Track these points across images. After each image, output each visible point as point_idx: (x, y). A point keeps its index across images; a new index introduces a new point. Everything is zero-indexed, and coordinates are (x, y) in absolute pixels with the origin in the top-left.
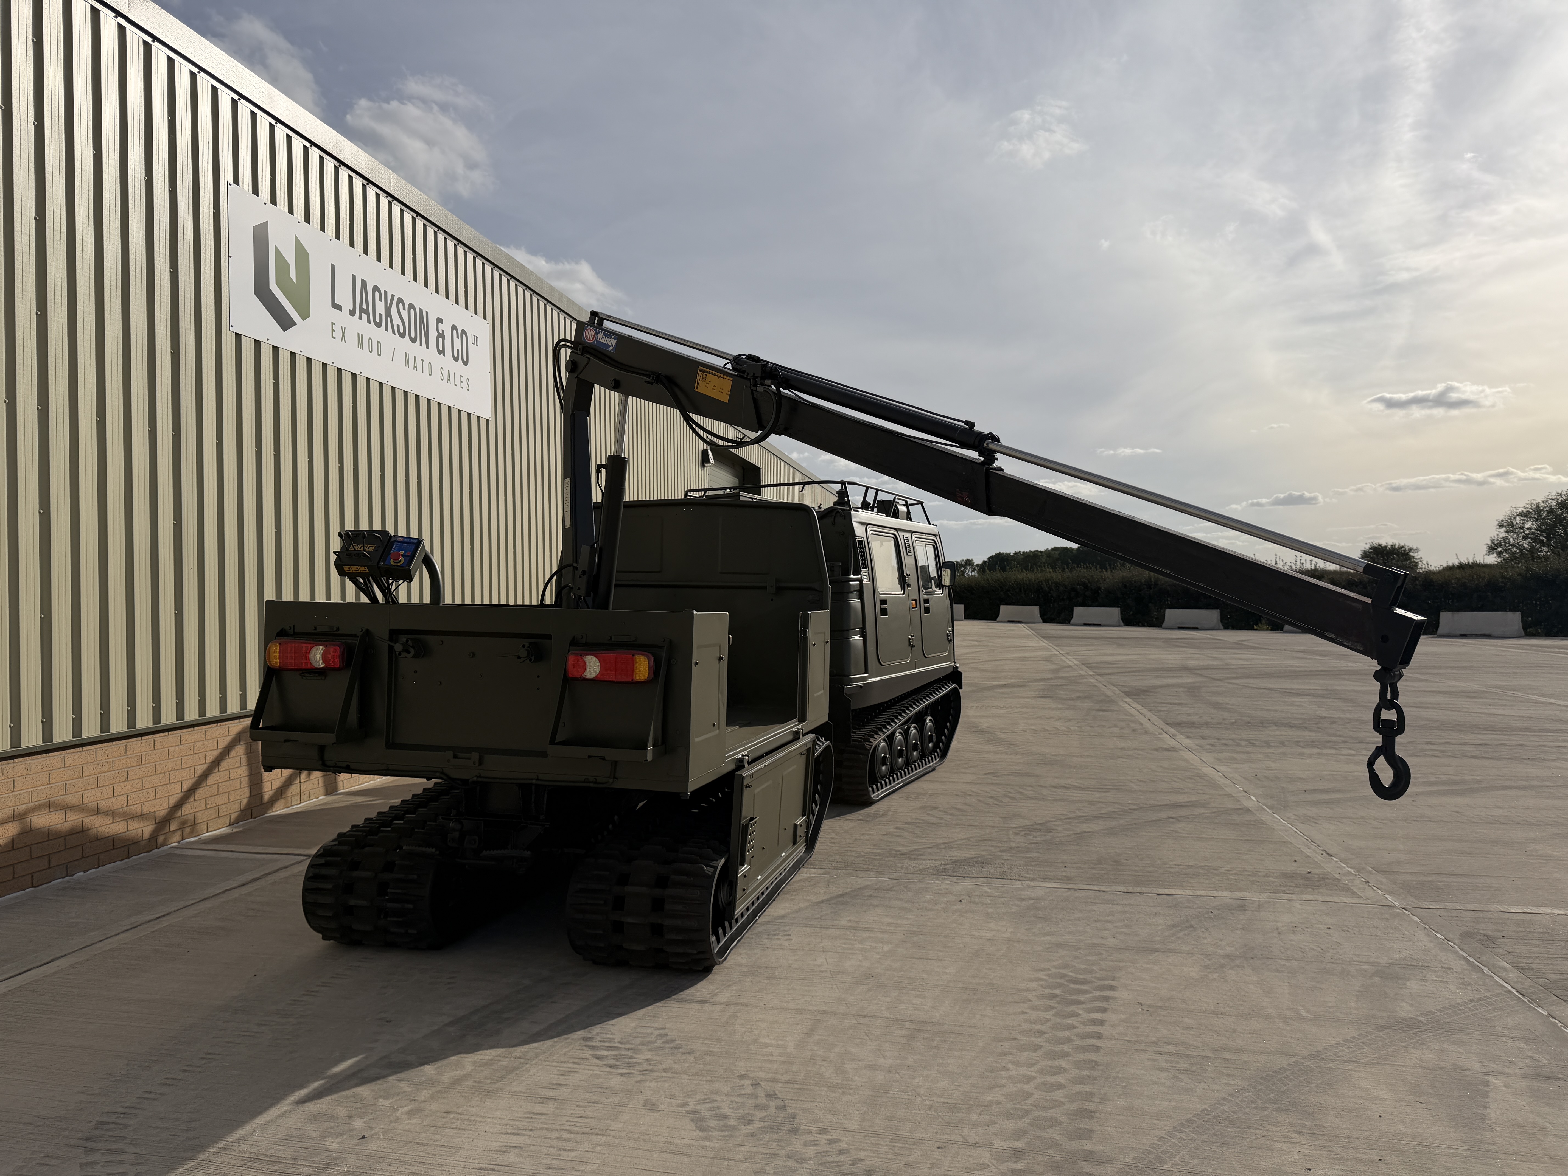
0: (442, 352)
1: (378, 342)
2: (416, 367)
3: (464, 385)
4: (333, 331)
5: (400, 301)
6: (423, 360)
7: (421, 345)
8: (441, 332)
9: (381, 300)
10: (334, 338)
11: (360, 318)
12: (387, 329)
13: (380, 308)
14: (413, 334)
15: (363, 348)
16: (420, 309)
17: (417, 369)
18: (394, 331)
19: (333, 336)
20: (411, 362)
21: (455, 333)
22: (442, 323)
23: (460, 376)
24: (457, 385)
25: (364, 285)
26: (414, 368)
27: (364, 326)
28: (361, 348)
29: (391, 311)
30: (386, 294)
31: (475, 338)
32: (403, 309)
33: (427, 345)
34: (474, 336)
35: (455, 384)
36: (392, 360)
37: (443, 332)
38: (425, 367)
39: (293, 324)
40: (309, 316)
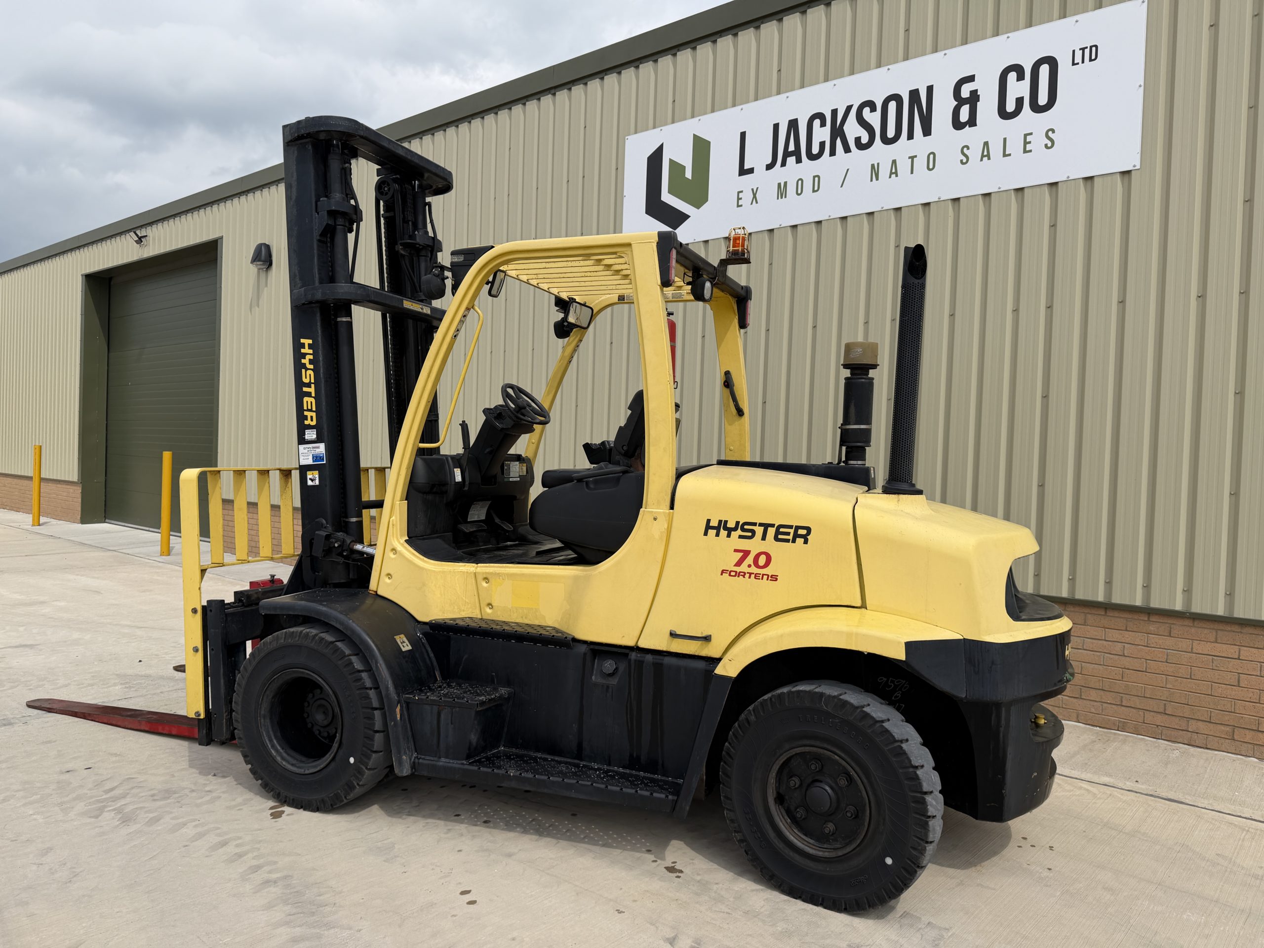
0: (972, 122)
1: (814, 177)
2: (896, 172)
3: (1038, 142)
4: (739, 199)
5: (861, 107)
7: (910, 136)
8: (968, 96)
9: (823, 124)
10: (741, 206)
11: (784, 164)
12: (833, 153)
13: (822, 134)
14: (891, 133)
15: (785, 197)
16: (911, 92)
17: (897, 176)
18: (847, 149)
19: (740, 204)
20: (884, 171)
21: (1012, 76)
22: (974, 81)
23: (1026, 136)
24: (1009, 155)
25: (793, 124)
26: (890, 177)
27: (792, 171)
28: (782, 198)
29: (844, 128)
30: (834, 112)
31: (1087, 51)
32: (871, 112)
33: (927, 131)
34: (1083, 49)
35: (1005, 155)
36: (842, 186)
37: (974, 93)
38: (920, 162)
39: (687, 217)
40: (707, 201)
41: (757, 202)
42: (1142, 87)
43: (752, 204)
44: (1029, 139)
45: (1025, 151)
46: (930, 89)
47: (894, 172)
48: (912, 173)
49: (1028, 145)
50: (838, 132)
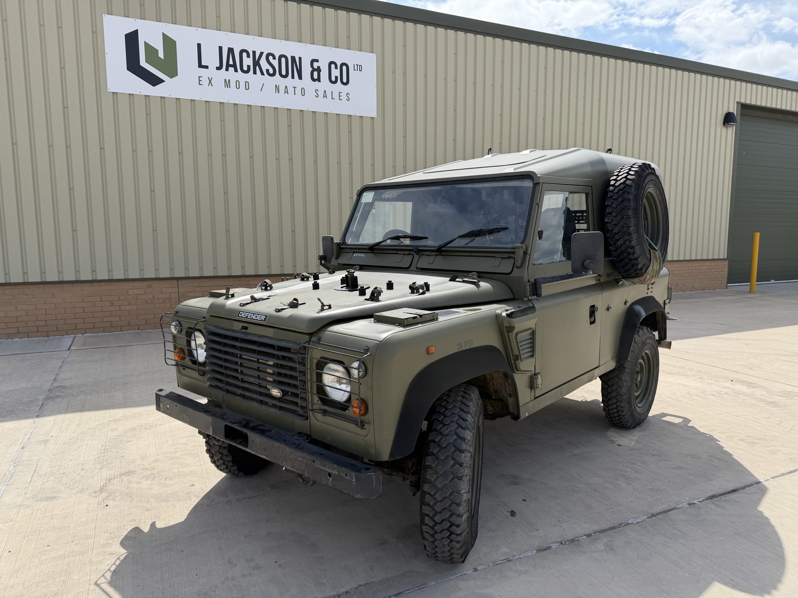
0: (319, 80)
1: (246, 82)
2: (287, 92)
3: (344, 97)
4: (200, 81)
5: (268, 55)
6: (295, 88)
7: (293, 77)
8: (316, 68)
9: (248, 56)
10: (202, 85)
11: (227, 70)
12: (255, 73)
13: (248, 62)
14: (284, 73)
15: (230, 87)
16: (292, 57)
17: (288, 94)
18: (262, 74)
19: (201, 83)
20: (282, 89)
21: (333, 66)
22: (318, 62)
23: (340, 93)
24: (334, 99)
25: (231, 50)
26: (285, 93)
27: (232, 74)
28: (228, 87)
29: (260, 62)
30: (254, 53)
31: (358, 66)
32: (273, 59)
33: (300, 78)
34: (357, 65)
35: (332, 98)
36: (261, 91)
37: (319, 67)
38: (298, 91)
39: (163, 81)
40: (177, 75)
41: (212, 85)
42: (376, 88)
43: (209, 85)
45: (339, 99)
46: (300, 59)
47: (286, 92)
48: (295, 94)
49: (340, 97)
50: (256, 63)
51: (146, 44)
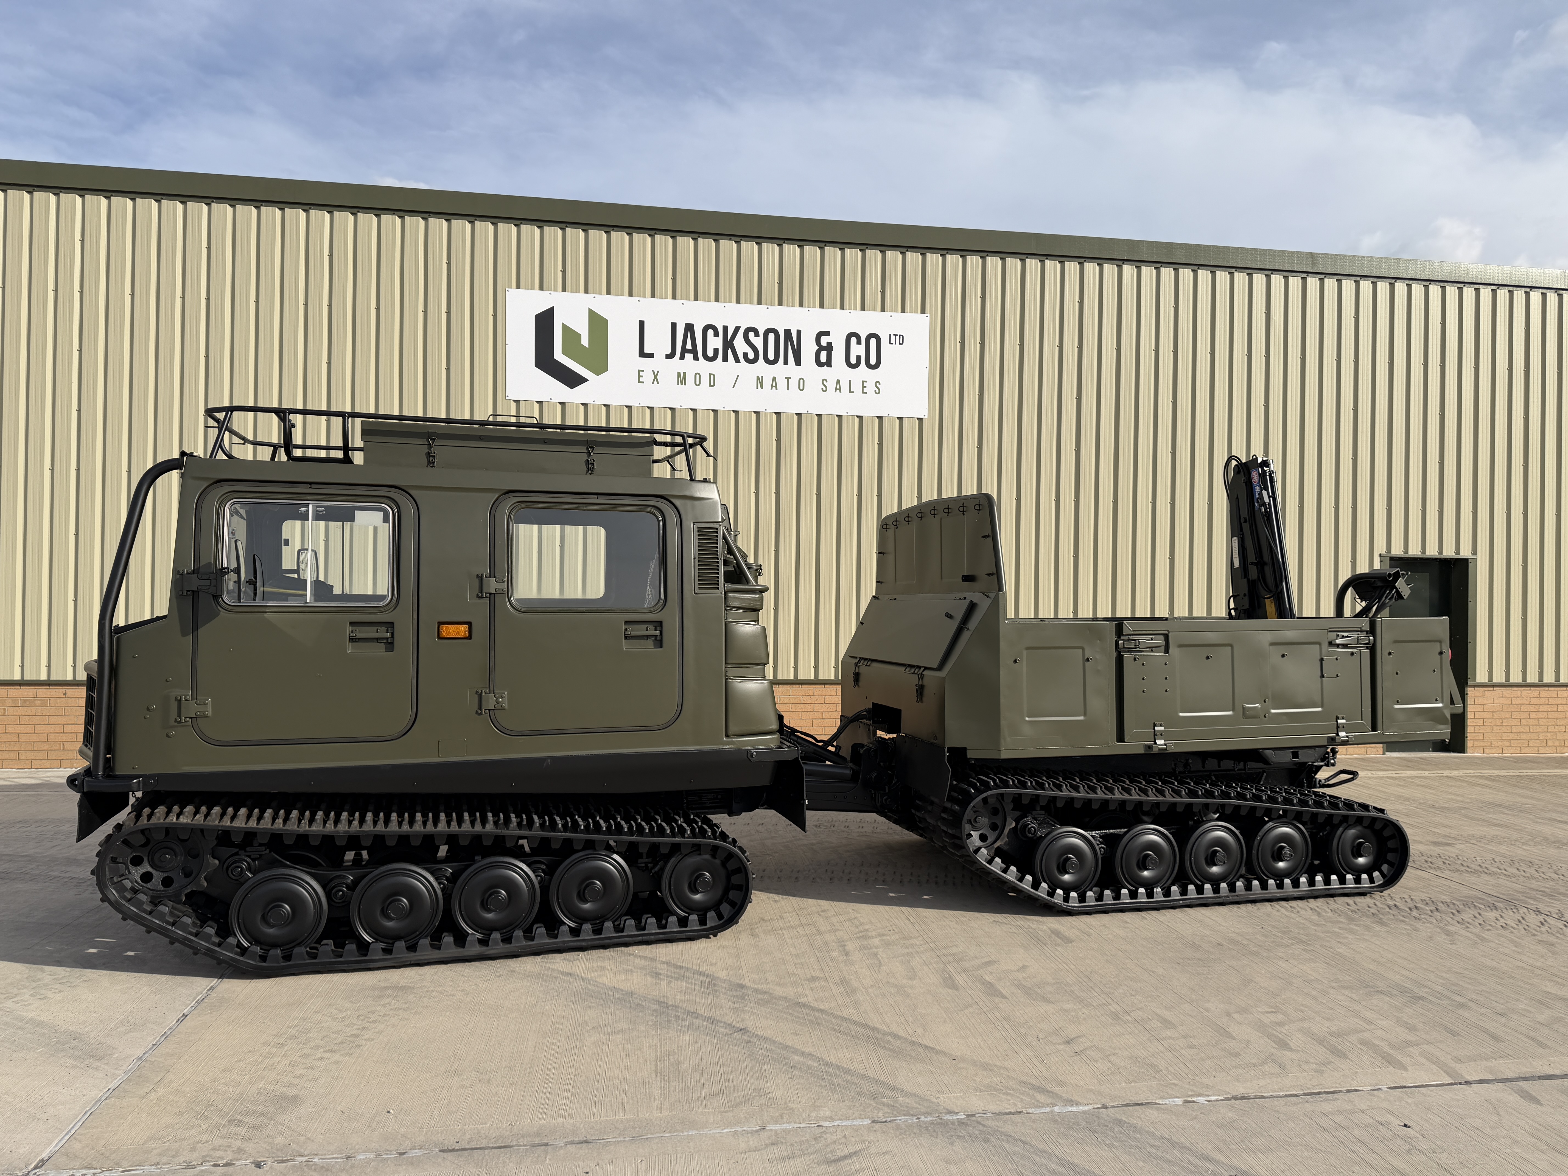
0: (829, 363)
1: (710, 375)
2: (776, 386)
3: (870, 388)
4: (640, 376)
5: (748, 330)
7: (786, 362)
8: (826, 345)
9: (716, 334)
10: (643, 383)
11: (682, 357)
12: (725, 359)
13: (715, 343)
14: (771, 356)
15: (685, 385)
16: (785, 330)
17: (776, 389)
18: (737, 360)
19: (642, 381)
20: (767, 383)
21: (854, 340)
22: (829, 335)
23: (863, 382)
24: (854, 392)
25: (689, 328)
26: (772, 388)
27: (689, 364)
28: (682, 384)
29: (734, 343)
30: (725, 328)
31: (898, 337)
32: (755, 336)
33: (798, 362)
34: (896, 335)
35: (850, 392)
36: (733, 387)
37: (829, 344)
38: (794, 383)
39: (586, 380)
40: (606, 370)
41: (658, 383)
43: (653, 383)
44: (865, 384)
45: (863, 392)
46: (799, 333)
47: (774, 385)
48: (788, 389)
49: (864, 388)
50: (728, 344)
51: (565, 328)
